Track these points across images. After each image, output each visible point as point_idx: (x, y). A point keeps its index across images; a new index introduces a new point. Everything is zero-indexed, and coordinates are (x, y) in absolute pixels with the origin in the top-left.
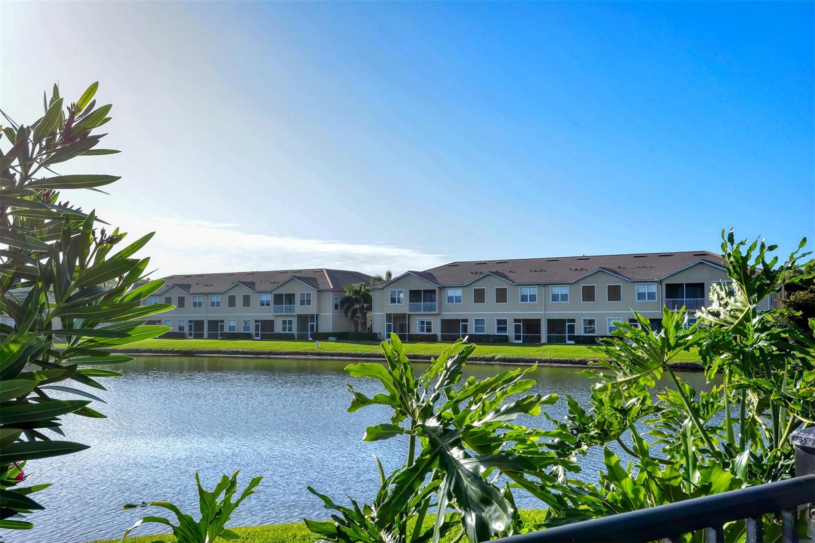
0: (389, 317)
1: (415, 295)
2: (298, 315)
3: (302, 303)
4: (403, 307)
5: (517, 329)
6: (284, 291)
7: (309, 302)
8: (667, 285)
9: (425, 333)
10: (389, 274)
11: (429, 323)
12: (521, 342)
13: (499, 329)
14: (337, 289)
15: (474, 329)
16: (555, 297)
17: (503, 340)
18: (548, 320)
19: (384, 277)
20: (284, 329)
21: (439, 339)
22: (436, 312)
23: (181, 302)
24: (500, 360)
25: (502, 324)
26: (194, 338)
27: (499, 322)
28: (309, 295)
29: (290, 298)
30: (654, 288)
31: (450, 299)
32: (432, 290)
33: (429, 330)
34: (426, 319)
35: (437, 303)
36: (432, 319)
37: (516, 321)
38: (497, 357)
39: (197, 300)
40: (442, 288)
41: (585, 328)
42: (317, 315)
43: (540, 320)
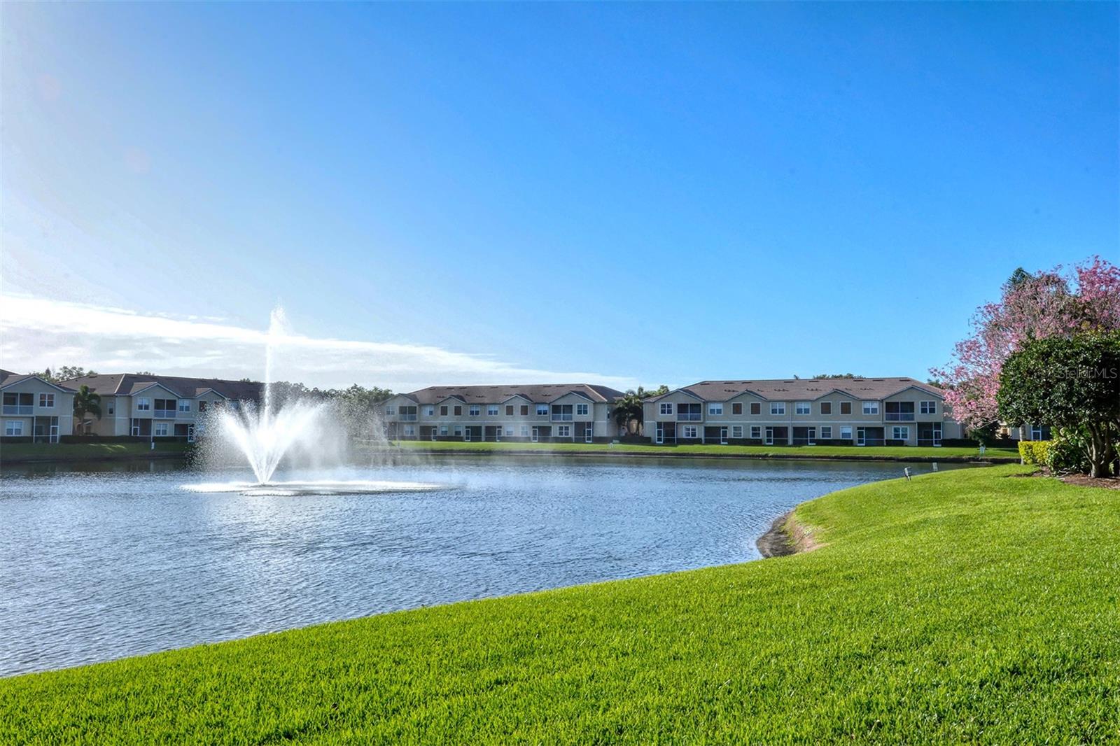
0: (659, 425)
1: (682, 408)
2: (575, 423)
3: (579, 412)
4: (673, 417)
5: (769, 434)
6: (561, 403)
7: (586, 412)
8: (887, 403)
9: (690, 437)
10: (641, 389)
11: (693, 430)
12: (772, 444)
13: (753, 435)
14: (611, 403)
15: (732, 434)
16: (799, 411)
17: (758, 443)
18: (794, 428)
19: (636, 392)
20: (561, 434)
21: (703, 442)
22: (701, 421)
23: (458, 411)
24: (772, 456)
25: (756, 430)
26: (472, 441)
27: (754, 429)
28: (585, 406)
29: (569, 408)
30: (876, 405)
31: (712, 411)
32: (697, 405)
33: (694, 435)
34: (691, 427)
35: (702, 414)
36: (696, 427)
37: (767, 428)
38: (770, 454)
39: (474, 409)
40: (706, 402)
41: (823, 434)
42: (593, 423)
43: (787, 428)
